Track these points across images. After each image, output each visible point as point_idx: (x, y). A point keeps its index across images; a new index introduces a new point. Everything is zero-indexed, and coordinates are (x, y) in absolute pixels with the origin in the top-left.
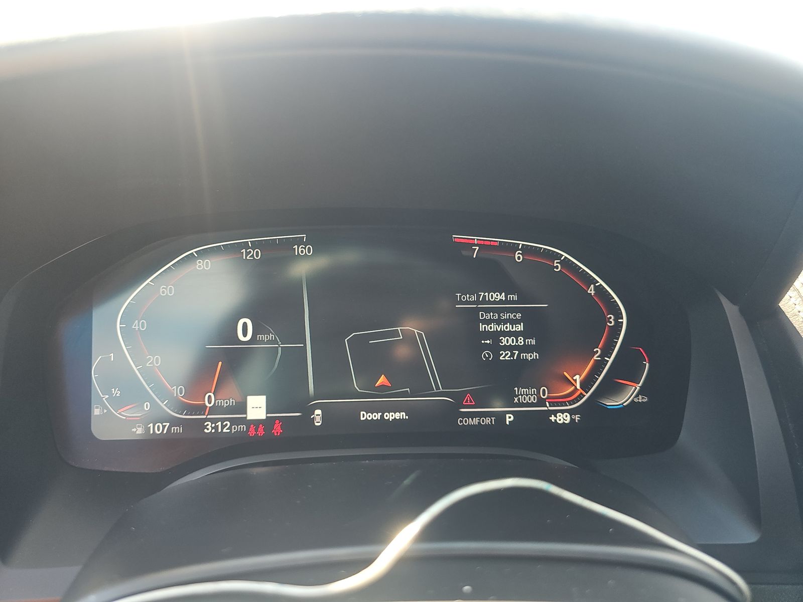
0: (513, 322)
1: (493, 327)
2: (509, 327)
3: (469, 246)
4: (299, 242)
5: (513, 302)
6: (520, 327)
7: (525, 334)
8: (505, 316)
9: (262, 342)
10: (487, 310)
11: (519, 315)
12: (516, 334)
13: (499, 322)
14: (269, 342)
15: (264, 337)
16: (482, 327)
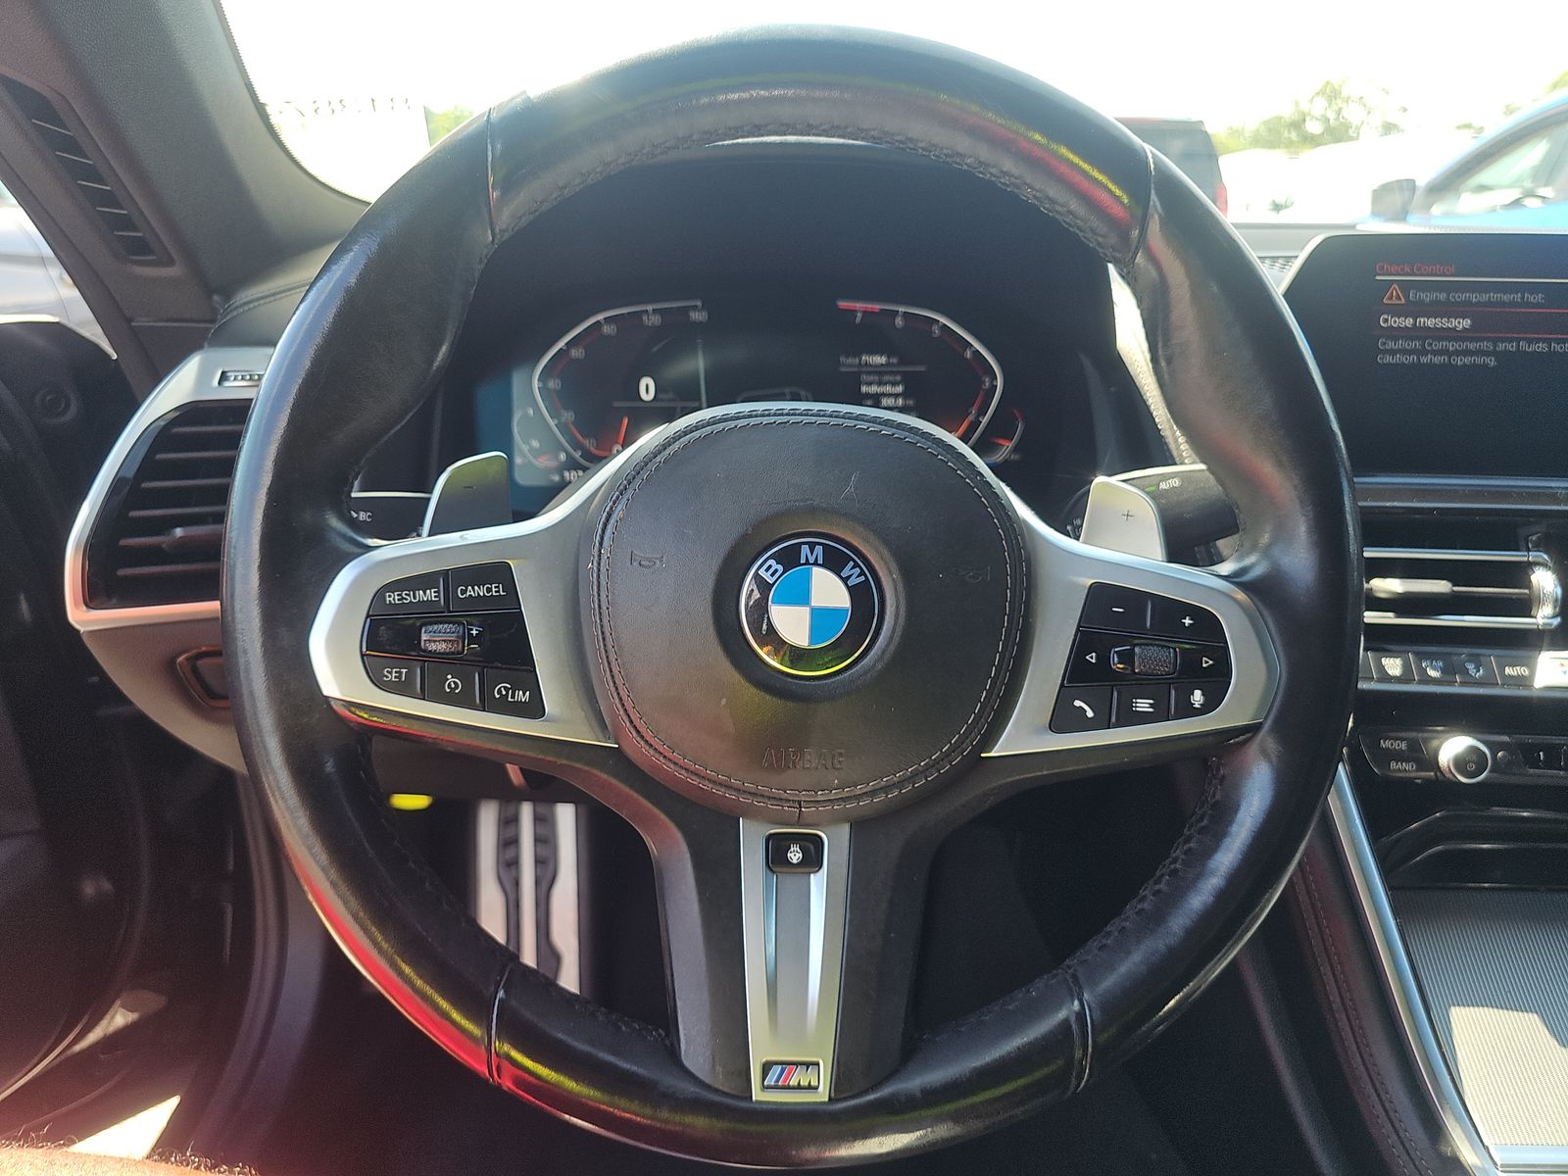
0: (894, 384)
1: (874, 389)
2: (888, 389)
3: (853, 312)
4: (695, 308)
5: (893, 365)
6: (900, 389)
7: (903, 395)
8: (886, 378)
9: (662, 400)
10: (869, 373)
11: (898, 378)
12: (896, 396)
13: (880, 384)
14: (670, 400)
15: (666, 396)
16: (864, 389)
